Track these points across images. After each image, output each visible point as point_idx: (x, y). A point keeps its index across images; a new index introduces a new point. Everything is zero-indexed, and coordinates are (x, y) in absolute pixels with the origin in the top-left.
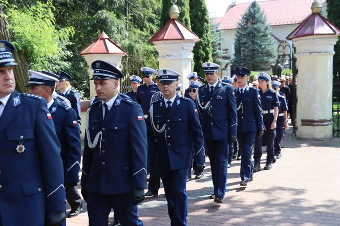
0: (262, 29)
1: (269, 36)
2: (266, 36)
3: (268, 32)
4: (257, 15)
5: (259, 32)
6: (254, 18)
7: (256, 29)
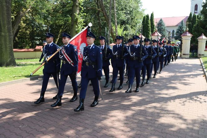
0: (164, 28)
1: (166, 30)
2: (165, 30)
3: (165, 29)
4: (162, 23)
5: (163, 29)
6: (161, 24)
7: (161, 28)
